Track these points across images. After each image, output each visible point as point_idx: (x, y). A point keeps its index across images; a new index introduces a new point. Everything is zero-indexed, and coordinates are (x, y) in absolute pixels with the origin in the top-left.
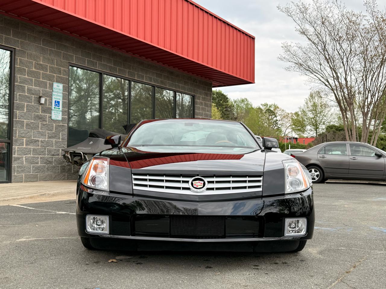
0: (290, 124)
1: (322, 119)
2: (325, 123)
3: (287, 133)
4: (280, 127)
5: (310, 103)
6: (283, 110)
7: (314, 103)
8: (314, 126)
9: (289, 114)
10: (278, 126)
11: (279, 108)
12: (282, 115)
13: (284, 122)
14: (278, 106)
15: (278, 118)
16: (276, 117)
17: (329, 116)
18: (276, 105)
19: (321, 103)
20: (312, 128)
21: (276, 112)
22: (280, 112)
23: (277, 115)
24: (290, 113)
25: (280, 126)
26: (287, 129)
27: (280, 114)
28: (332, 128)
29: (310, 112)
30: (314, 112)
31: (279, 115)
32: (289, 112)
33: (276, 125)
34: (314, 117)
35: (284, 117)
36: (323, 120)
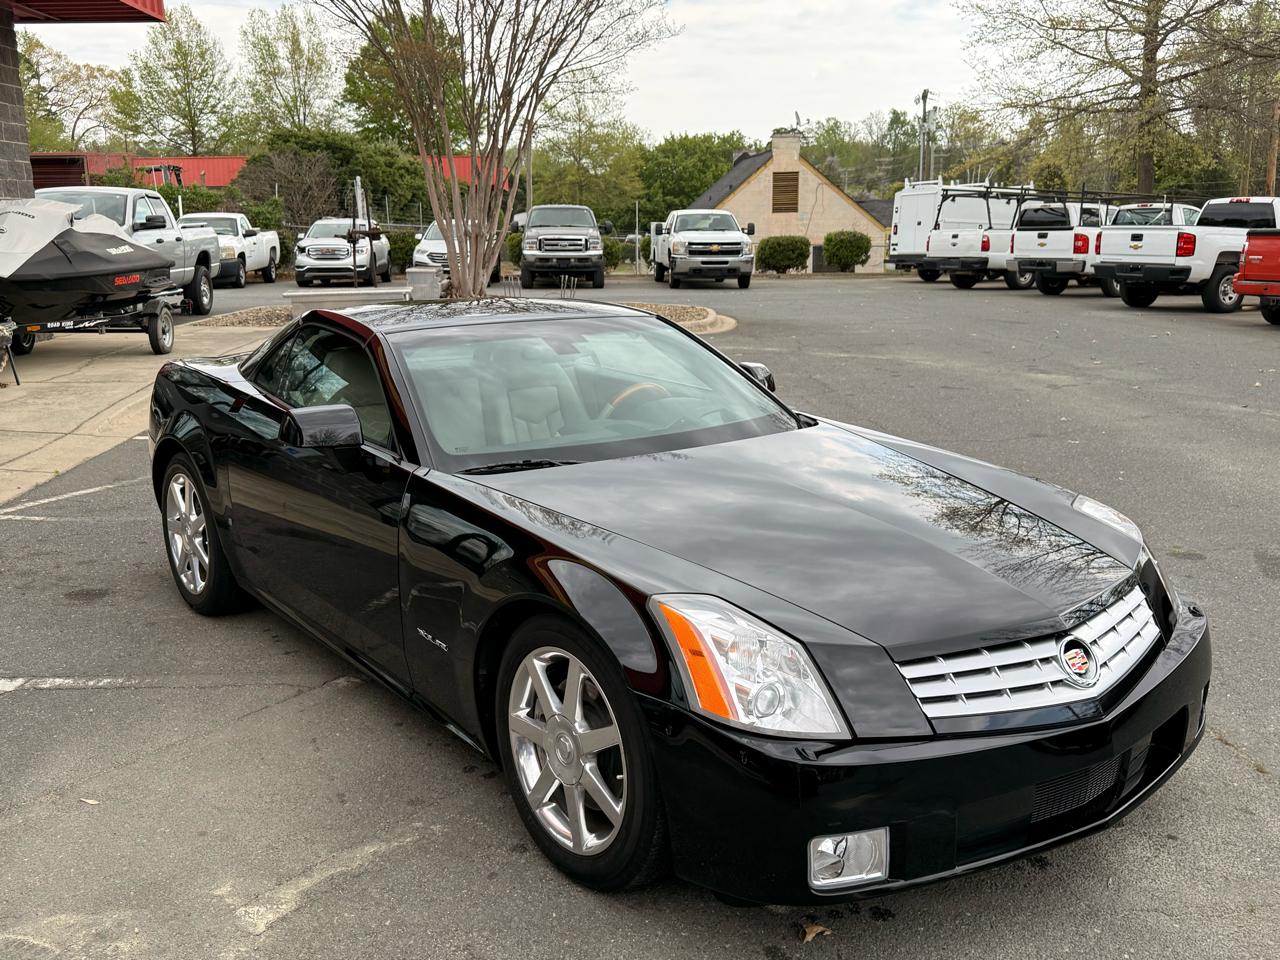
0: (86, 104)
1: (209, 97)
2: (217, 109)
3: (79, 131)
4: (55, 113)
5: (163, 43)
6: (59, 57)
7: (179, 45)
8: (185, 117)
9: (78, 68)
10: (49, 107)
11: (44, 48)
12: (58, 72)
13: (67, 97)
14: (37, 40)
15: (46, 81)
16: (37, 76)
17: (228, 87)
18: (30, 35)
19: (198, 46)
20: (177, 124)
21: (35, 60)
22: (49, 59)
23: (41, 70)
24: (85, 66)
25: (54, 109)
26: (78, 119)
27: (49, 67)
28: (289, 141)
29: (170, 74)
30: (179, 72)
31: (48, 71)
32: (81, 64)
33: (39, 105)
34: (184, 90)
35: (66, 78)
36: (212, 102)
